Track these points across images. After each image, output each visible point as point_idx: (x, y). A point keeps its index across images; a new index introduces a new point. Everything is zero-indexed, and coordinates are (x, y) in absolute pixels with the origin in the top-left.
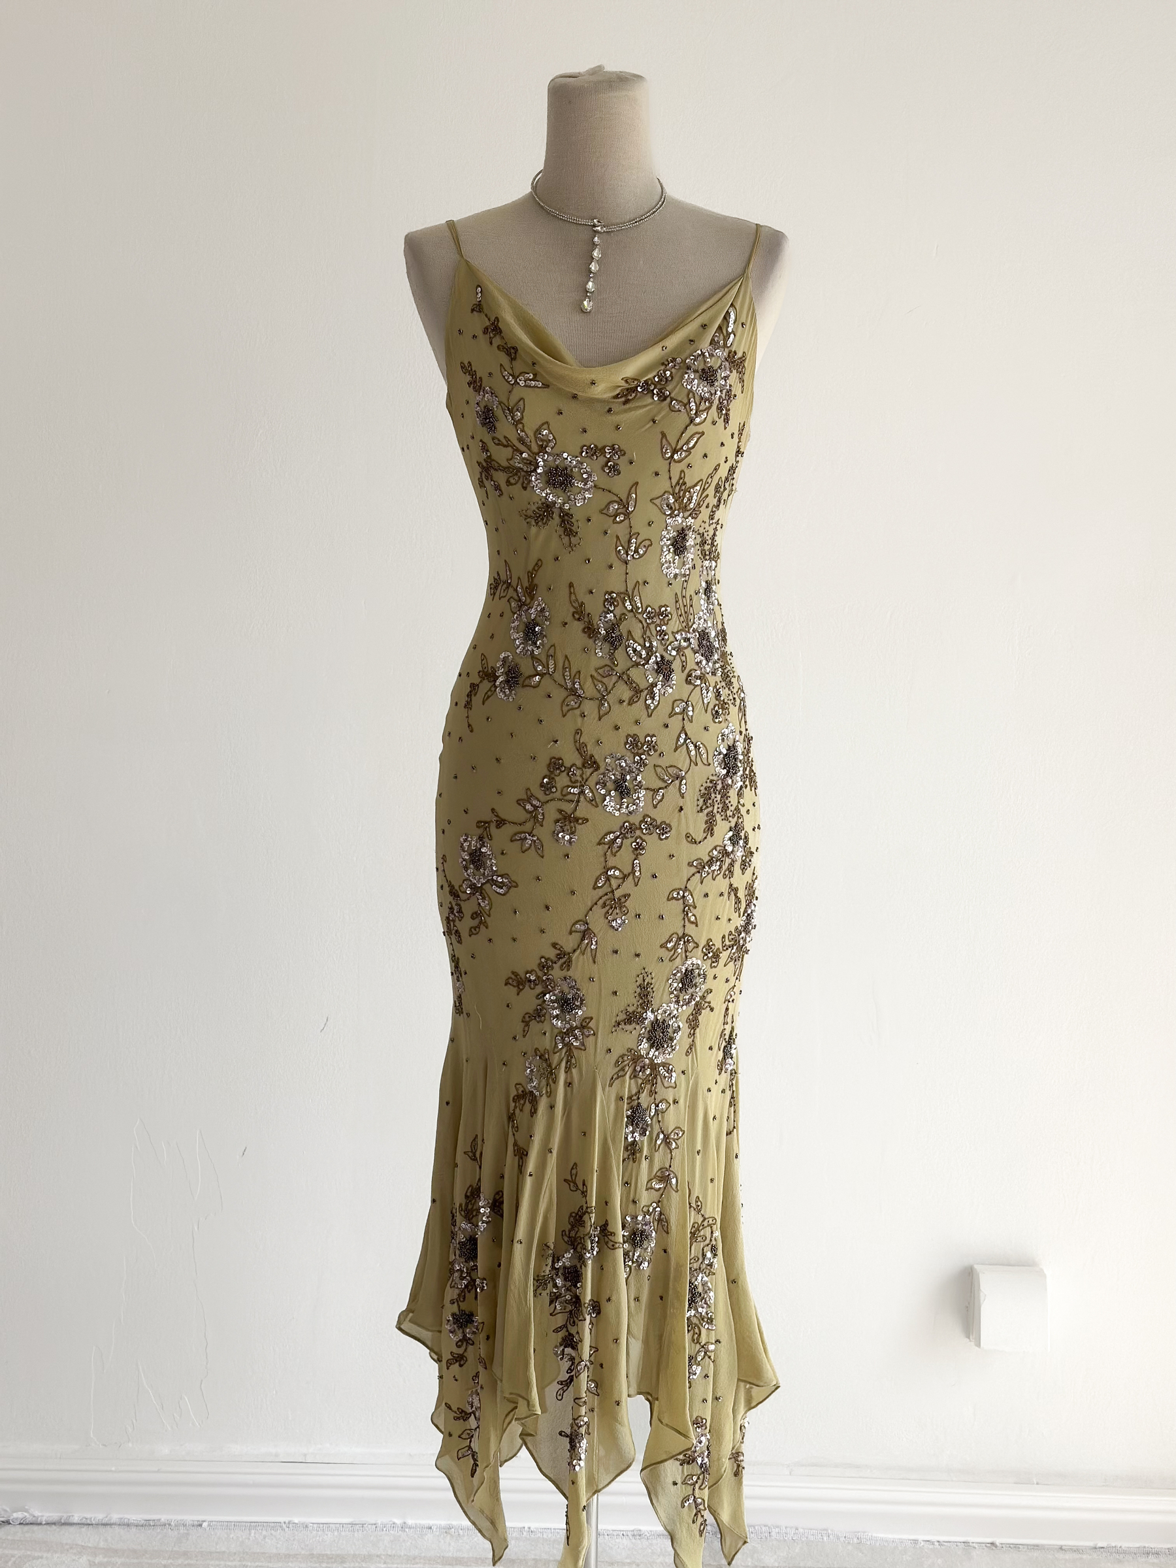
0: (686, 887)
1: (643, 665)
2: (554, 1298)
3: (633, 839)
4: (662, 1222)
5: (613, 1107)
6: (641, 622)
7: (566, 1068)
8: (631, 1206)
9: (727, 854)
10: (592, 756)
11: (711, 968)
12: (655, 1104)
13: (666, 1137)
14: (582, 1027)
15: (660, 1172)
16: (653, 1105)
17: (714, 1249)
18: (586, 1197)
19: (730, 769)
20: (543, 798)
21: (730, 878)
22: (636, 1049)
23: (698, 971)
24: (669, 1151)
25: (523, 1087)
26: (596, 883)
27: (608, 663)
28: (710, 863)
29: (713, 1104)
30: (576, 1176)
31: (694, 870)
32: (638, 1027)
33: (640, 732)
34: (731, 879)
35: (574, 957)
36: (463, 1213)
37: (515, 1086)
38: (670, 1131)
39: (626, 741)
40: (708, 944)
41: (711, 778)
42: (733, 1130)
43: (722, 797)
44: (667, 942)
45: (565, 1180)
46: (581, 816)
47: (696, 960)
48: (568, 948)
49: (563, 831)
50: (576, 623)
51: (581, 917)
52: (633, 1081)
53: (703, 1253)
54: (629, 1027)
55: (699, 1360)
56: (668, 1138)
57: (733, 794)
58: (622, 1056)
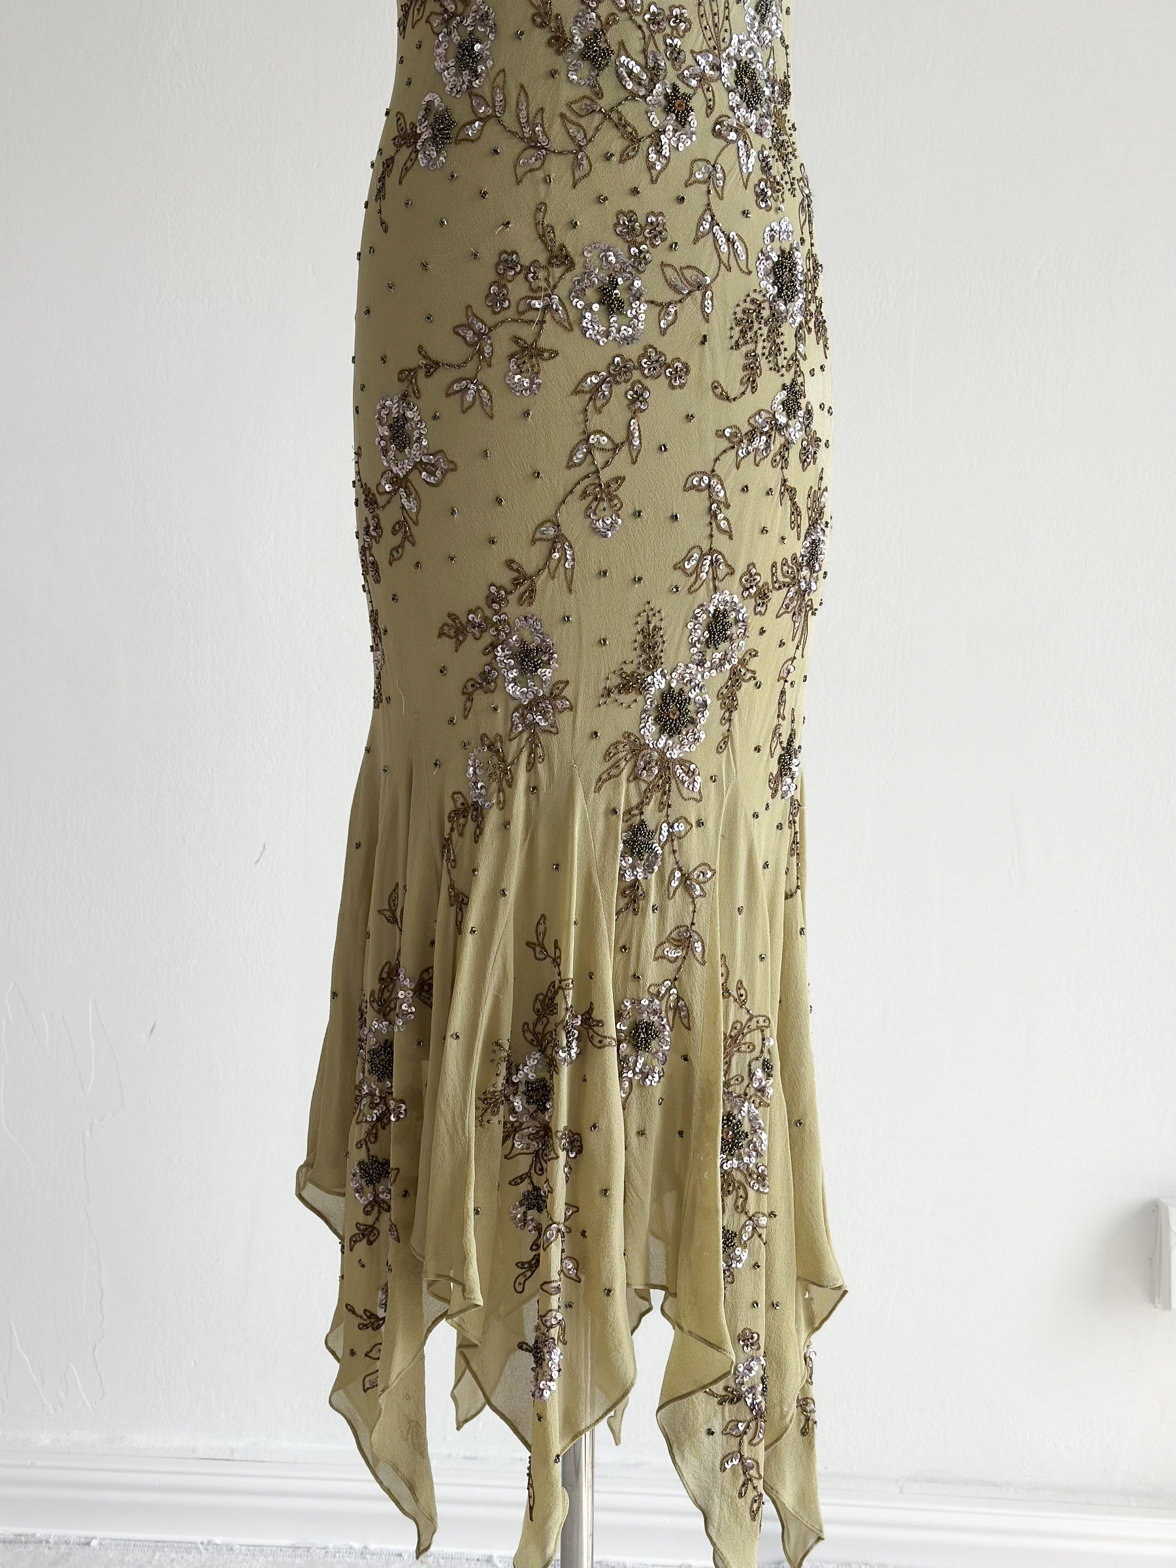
0: (713, 471)
1: (644, 97)
2: (511, 1131)
3: (628, 386)
4: (681, 1012)
5: (600, 825)
6: (640, 27)
7: (528, 763)
8: (631, 985)
9: (780, 428)
10: (563, 246)
11: (756, 614)
12: (668, 824)
13: (685, 878)
14: (553, 696)
15: (678, 930)
16: (665, 824)
17: (767, 1067)
18: (559, 965)
19: (783, 285)
20: (491, 320)
21: (782, 468)
22: (637, 735)
23: (734, 614)
24: (691, 900)
25: (463, 797)
26: (571, 458)
27: (587, 92)
28: (752, 435)
29: (763, 844)
30: (544, 935)
31: (727, 444)
32: (640, 698)
33: (640, 207)
34: (784, 470)
35: (540, 582)
36: (375, 1005)
37: (452, 797)
38: (691, 870)
39: (615, 221)
40: (749, 571)
41: (753, 295)
42: (796, 892)
43: (769, 331)
44: (683, 560)
45: (528, 944)
46: (547, 347)
47: (730, 593)
48: (529, 568)
49: (521, 373)
50: (538, 30)
51: (547, 513)
52: (632, 785)
53: (750, 1070)
54: (626, 698)
55: (745, 1239)
56: (688, 878)
57: (788, 330)
58: (616, 745)
